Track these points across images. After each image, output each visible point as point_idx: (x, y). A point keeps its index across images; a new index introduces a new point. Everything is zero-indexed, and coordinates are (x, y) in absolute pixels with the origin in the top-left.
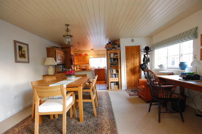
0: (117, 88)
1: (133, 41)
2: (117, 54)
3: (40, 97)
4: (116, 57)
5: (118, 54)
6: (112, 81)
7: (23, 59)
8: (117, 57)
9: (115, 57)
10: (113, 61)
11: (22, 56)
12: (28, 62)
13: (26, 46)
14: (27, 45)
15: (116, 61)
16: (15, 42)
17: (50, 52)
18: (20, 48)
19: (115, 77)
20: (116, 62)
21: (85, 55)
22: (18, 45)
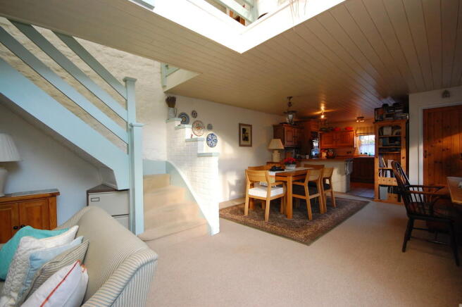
0: (396, 200)
1: (446, 94)
2: (398, 127)
3: (251, 181)
4: (397, 134)
5: (400, 128)
6: (383, 183)
7: (246, 143)
8: (400, 133)
9: (394, 135)
10: (388, 144)
11: (246, 139)
12: (251, 146)
13: (249, 128)
14: (251, 126)
15: (397, 143)
16: (240, 125)
17: (278, 132)
18: (244, 130)
19: (392, 176)
20: (396, 145)
21: (346, 129)
22: (242, 127)
